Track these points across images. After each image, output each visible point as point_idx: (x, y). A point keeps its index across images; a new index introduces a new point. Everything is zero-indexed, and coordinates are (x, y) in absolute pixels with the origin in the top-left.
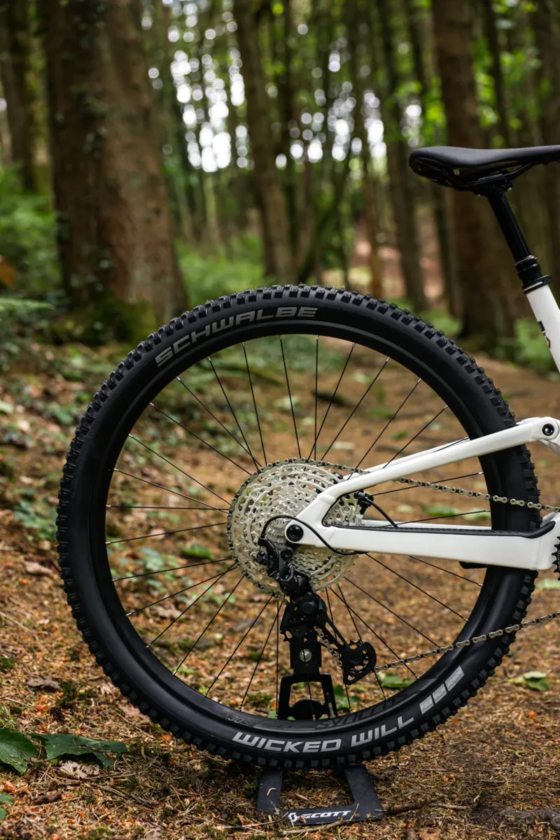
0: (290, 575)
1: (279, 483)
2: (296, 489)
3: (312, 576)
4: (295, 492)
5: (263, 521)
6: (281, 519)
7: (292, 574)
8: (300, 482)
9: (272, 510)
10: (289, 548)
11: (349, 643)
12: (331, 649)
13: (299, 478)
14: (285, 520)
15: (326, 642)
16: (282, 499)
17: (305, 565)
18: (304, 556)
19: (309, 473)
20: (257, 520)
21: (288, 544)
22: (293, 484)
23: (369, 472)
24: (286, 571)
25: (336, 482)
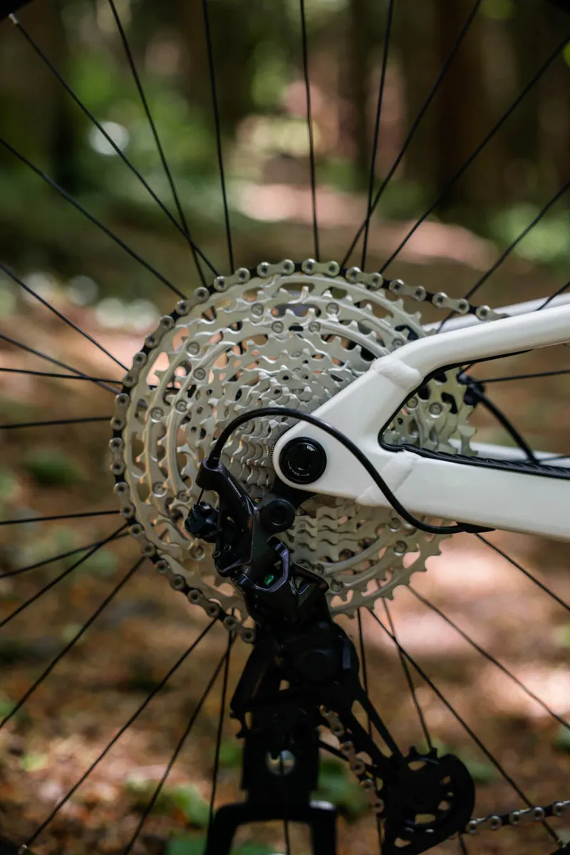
0: (278, 574)
1: (263, 323)
2: (309, 343)
3: (330, 575)
4: (306, 351)
5: (213, 421)
6: (263, 419)
7: (286, 575)
8: (319, 326)
9: (239, 395)
10: (283, 501)
11: (405, 754)
12: (357, 767)
13: (318, 313)
14: (273, 422)
15: (347, 748)
16: (267, 366)
17: (313, 545)
18: (314, 522)
19: (346, 304)
20: (194, 416)
21: (277, 487)
22: (301, 329)
23: (505, 316)
24: (270, 565)
25: (413, 336)
